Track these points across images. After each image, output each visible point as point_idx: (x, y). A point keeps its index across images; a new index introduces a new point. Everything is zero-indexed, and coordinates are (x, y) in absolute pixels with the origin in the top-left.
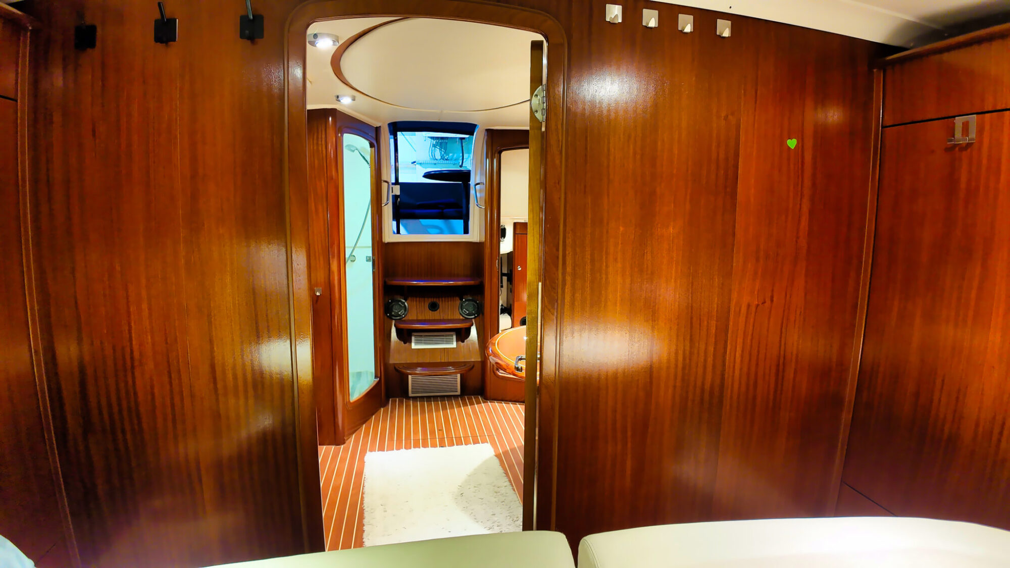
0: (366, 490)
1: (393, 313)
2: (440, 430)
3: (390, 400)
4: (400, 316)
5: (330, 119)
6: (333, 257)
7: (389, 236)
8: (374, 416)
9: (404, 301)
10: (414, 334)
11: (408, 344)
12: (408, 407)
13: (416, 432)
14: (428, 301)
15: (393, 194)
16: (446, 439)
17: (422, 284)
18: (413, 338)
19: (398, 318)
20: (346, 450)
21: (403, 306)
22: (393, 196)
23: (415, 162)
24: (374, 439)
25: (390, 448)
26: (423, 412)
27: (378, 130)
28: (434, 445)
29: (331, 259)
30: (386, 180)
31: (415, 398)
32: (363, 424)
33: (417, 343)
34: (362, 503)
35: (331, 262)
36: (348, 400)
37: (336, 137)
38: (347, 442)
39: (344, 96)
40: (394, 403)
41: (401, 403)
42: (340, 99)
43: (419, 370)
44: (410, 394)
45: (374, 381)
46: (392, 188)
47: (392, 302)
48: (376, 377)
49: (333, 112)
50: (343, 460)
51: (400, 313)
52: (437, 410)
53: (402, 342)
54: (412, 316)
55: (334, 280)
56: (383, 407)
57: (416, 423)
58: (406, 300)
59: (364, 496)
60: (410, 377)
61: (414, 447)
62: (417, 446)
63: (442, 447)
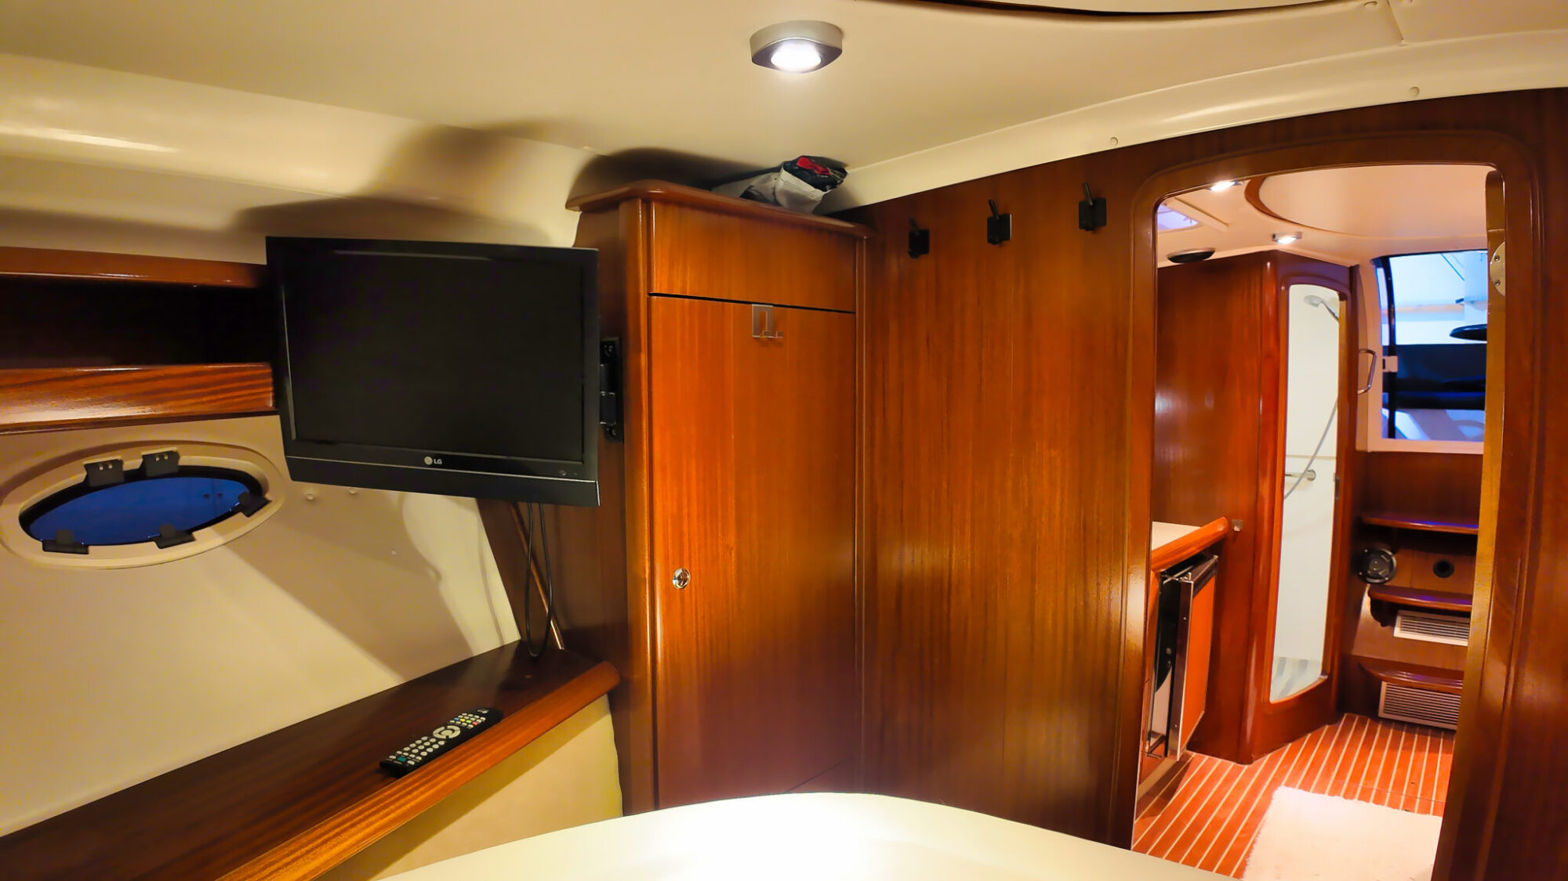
0: (1260, 839)
1: (1369, 572)
2: (1412, 783)
3: (1345, 715)
4: (1379, 577)
5: (1269, 264)
6: (1264, 475)
7: (1375, 441)
8: (1309, 735)
9: (1390, 553)
10: (1401, 611)
11: (1387, 628)
12: (1371, 734)
13: (1371, 776)
14: (1435, 558)
15: (1386, 370)
16: (1418, 800)
17: (1430, 527)
18: (1399, 620)
19: (1377, 581)
20: (1250, 774)
21: (1387, 561)
22: (1384, 374)
23: (1462, 300)
24: (1300, 767)
25: (1320, 790)
26: (1394, 747)
27: (1353, 271)
28: (1394, 805)
29: (1260, 477)
30: (1370, 348)
31: (1388, 722)
32: (1290, 742)
33: (1404, 628)
34: (1248, 855)
35: (1260, 481)
36: (1266, 698)
37: (1278, 290)
38: (1255, 762)
39: (1283, 234)
40: (1350, 720)
41: (1362, 724)
42: (1276, 238)
43: (1404, 677)
44: (1381, 714)
45: (1320, 678)
46: (1384, 361)
47: (1369, 553)
48: (1323, 672)
49: (1273, 256)
50: (1240, 787)
51: (1380, 573)
52: (1421, 748)
53: (1379, 624)
54: (1400, 581)
55: (1263, 509)
56: (1329, 724)
57: (1375, 762)
58: (1394, 552)
59: (1255, 846)
60: (1384, 685)
61: (1360, 799)
62: (1364, 797)
63: (1407, 810)
